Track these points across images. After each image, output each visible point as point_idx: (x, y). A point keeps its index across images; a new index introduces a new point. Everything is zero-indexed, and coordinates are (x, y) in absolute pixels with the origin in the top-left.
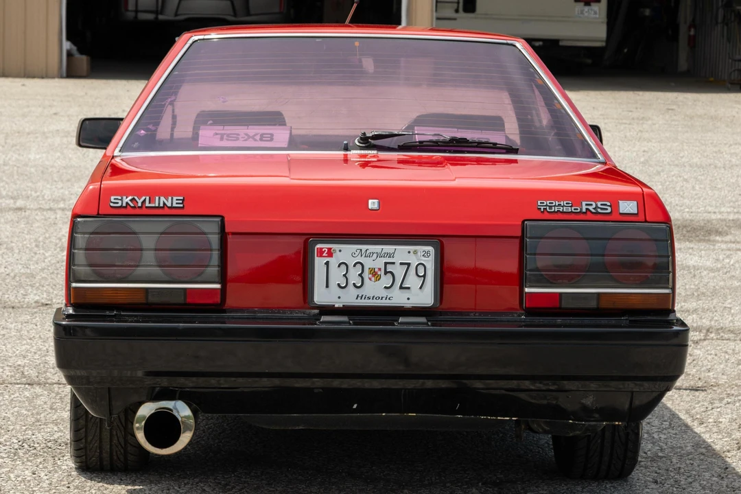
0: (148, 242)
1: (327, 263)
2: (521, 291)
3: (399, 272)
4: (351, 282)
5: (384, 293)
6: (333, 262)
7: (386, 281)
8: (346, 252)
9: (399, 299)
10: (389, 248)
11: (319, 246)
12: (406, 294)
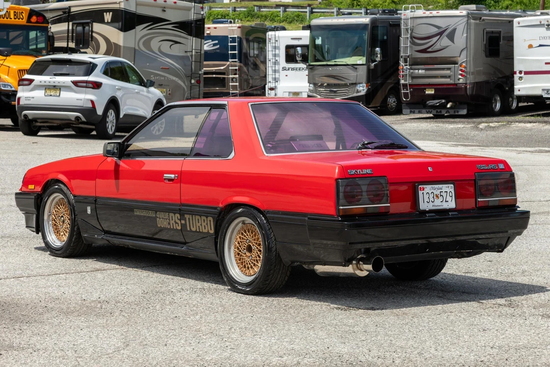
0: (364, 188)
1: (423, 193)
2: (476, 200)
3: (444, 195)
4: (431, 200)
5: (440, 204)
6: (425, 192)
7: (441, 198)
8: (428, 188)
9: (445, 206)
10: (440, 186)
11: (420, 186)
12: (447, 203)
